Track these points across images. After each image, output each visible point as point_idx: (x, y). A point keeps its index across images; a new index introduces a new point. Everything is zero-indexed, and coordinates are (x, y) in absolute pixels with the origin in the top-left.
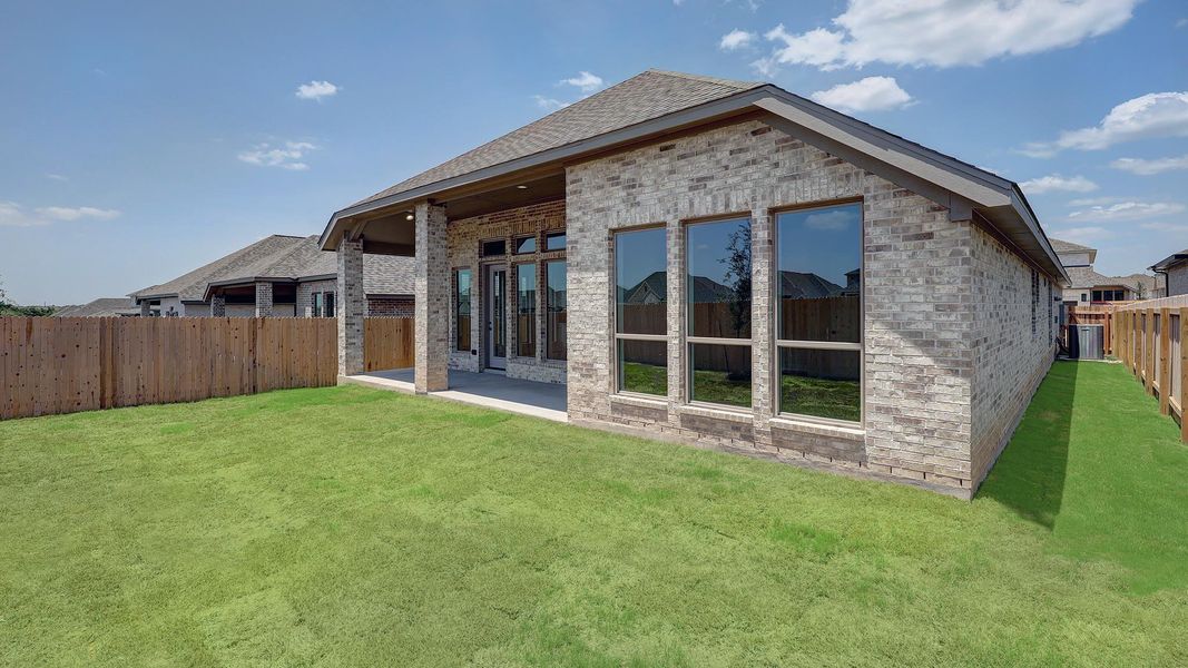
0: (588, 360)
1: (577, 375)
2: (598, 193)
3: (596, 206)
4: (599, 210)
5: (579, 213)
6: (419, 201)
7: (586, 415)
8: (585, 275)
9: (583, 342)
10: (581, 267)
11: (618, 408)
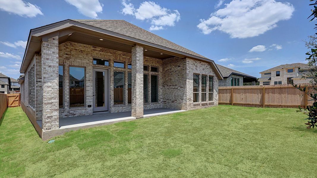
0: (190, 97)
1: (188, 101)
2: (192, 66)
3: (192, 68)
4: (192, 69)
5: (189, 68)
6: (141, 45)
7: (190, 108)
8: (190, 81)
9: (189, 94)
10: (189, 79)
11: (194, 105)
